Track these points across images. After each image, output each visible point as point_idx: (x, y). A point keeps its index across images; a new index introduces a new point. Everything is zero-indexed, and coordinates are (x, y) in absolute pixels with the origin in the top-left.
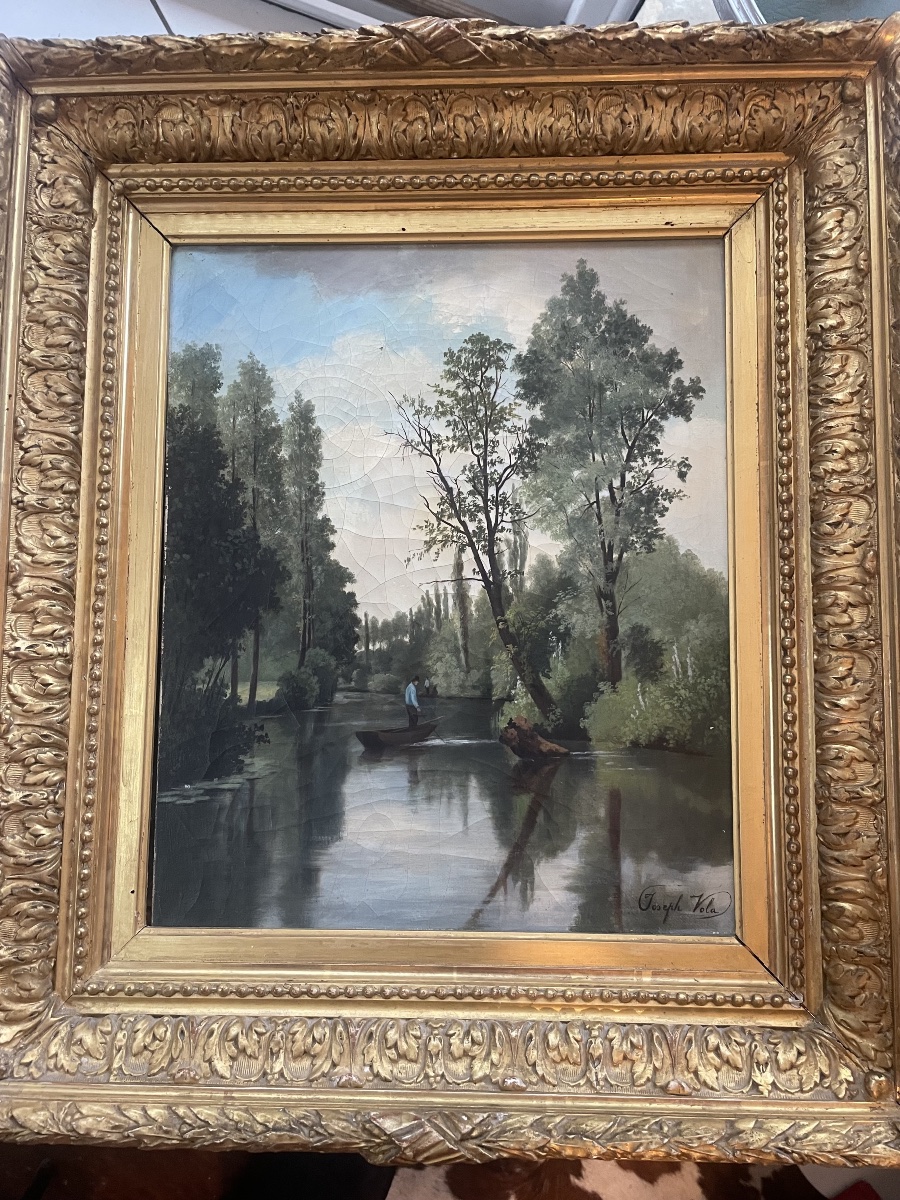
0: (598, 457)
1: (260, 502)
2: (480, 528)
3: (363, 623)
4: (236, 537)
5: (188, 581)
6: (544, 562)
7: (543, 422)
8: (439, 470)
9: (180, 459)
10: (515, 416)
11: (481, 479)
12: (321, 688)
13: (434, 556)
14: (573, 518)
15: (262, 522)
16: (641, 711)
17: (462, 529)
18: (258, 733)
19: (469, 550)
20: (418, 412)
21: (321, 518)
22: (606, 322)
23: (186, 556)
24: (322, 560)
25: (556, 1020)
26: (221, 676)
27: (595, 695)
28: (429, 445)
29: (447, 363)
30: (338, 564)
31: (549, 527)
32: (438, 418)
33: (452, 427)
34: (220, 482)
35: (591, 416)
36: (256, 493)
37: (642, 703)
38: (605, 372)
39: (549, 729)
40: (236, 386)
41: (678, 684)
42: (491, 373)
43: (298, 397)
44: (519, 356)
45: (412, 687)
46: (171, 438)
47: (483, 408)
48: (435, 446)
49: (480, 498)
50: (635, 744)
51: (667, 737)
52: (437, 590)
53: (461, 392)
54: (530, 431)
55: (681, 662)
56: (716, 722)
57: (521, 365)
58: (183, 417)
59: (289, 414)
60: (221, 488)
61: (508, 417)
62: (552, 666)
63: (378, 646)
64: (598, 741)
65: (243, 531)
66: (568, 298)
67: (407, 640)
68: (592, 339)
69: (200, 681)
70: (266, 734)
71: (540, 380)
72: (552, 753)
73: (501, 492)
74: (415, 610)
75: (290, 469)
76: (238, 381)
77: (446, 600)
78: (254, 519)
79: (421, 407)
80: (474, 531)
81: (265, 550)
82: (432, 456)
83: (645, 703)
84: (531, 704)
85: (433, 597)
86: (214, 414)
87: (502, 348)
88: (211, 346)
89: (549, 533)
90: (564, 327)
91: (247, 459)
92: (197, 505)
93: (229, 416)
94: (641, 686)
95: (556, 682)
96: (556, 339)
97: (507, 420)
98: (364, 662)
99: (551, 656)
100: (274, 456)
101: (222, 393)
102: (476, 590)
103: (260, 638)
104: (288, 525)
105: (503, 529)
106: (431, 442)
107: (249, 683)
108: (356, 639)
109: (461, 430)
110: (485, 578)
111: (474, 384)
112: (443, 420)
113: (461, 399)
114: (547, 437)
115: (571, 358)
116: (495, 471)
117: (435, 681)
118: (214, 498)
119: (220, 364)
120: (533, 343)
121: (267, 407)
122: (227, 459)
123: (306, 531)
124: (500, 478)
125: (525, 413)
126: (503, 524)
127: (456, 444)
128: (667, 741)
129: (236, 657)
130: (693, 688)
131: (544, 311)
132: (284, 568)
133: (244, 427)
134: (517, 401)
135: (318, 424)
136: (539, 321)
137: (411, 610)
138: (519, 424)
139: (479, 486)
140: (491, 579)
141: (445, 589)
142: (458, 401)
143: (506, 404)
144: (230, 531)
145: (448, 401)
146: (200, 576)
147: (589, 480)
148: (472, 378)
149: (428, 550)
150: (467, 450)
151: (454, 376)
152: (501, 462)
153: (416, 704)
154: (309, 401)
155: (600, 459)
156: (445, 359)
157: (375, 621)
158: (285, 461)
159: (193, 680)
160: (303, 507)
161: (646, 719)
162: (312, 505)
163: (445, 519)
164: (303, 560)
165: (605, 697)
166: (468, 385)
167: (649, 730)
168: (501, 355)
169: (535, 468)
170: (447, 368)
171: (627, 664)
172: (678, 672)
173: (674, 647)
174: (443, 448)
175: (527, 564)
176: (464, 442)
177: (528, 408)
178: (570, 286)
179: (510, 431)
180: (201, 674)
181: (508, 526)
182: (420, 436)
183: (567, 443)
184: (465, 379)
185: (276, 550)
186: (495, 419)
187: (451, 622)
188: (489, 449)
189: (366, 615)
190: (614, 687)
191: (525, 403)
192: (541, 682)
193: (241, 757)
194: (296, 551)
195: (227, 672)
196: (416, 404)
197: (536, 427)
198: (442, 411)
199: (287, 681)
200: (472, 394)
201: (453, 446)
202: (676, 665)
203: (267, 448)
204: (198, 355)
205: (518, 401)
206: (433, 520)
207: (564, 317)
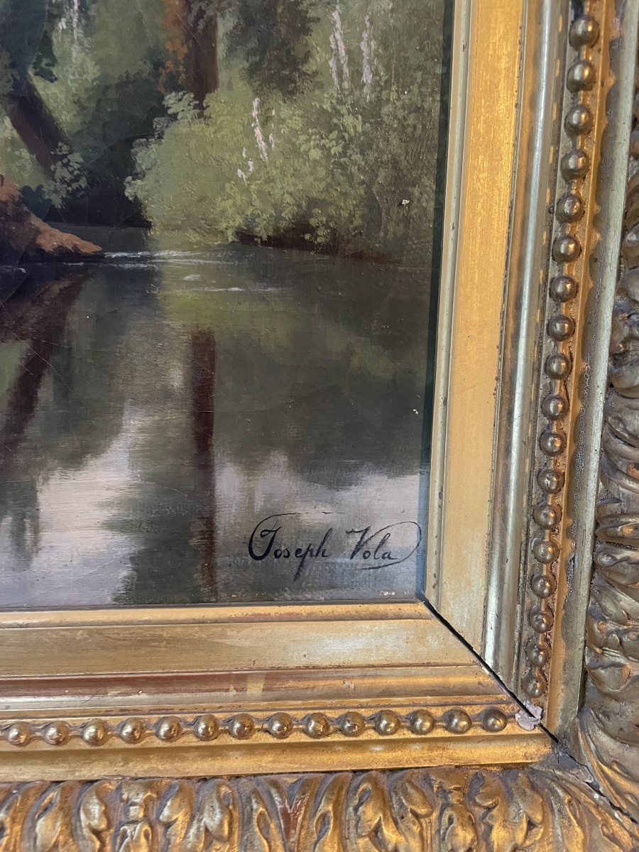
16: (258, 160)
25: (70, 777)
27: (158, 122)
37: (262, 145)
39: (57, 202)
41: (340, 102)
50: (246, 237)
51: (313, 222)
55: (348, 52)
56: (416, 191)
62: (57, 51)
64: (167, 227)
72: (64, 254)
83: (269, 144)
84: (12, 142)
94: (261, 105)
95: (68, 90)
99: (53, 28)
128: (312, 230)
130: (371, 113)
161: (270, 180)
165: (181, 128)
167: (275, 206)
171: (231, 51)
172: (340, 73)
173: (336, 15)
190: (200, 107)
192: (31, 89)
202: (337, 55)
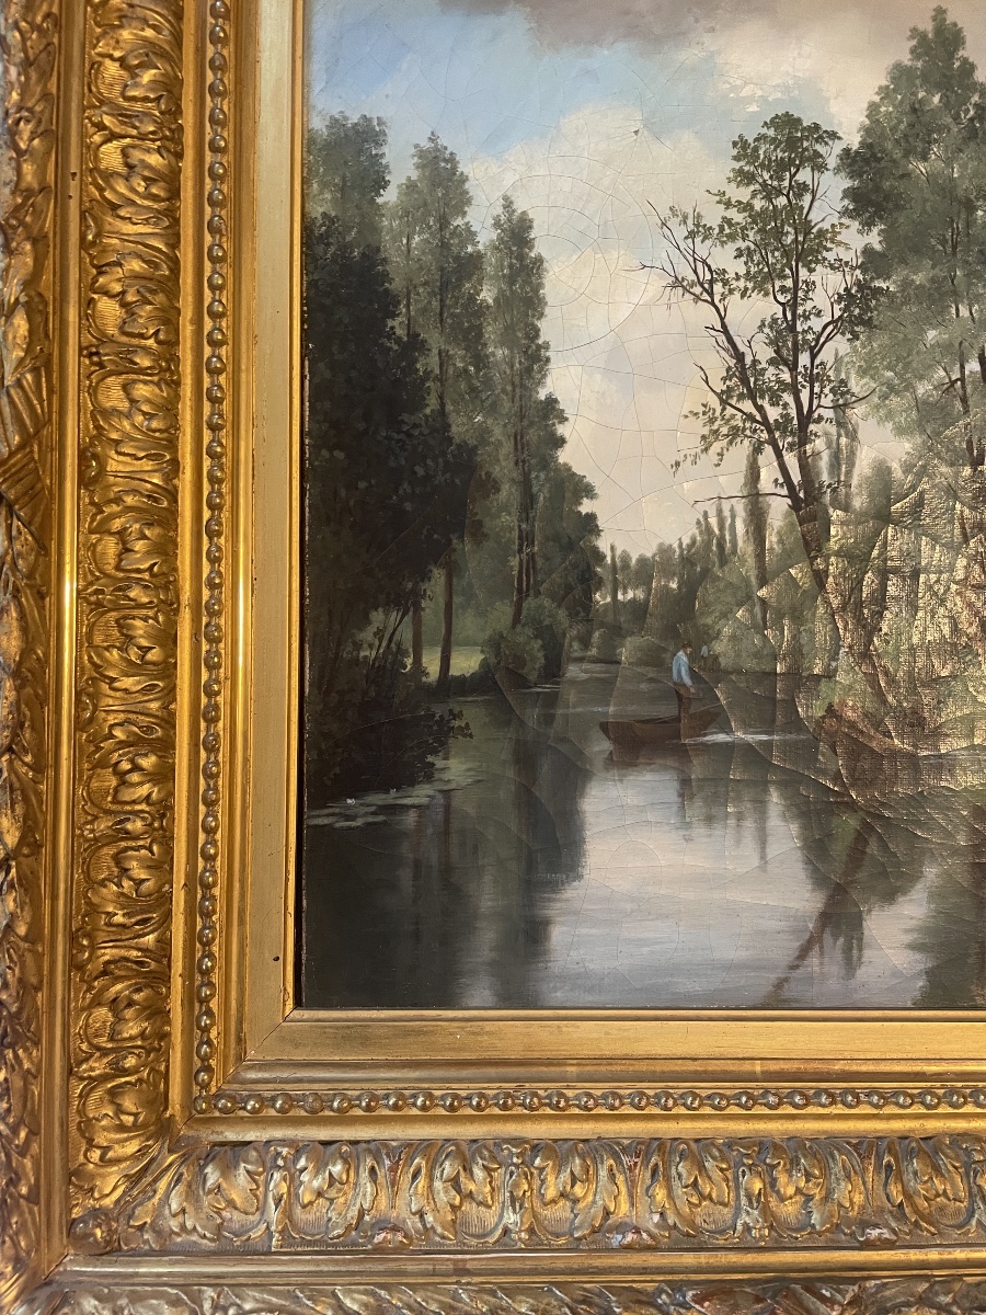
0: (964, 312)
1: (451, 371)
2: (786, 417)
3: (609, 560)
4: (415, 426)
5: (343, 493)
6: (882, 472)
7: (882, 255)
8: (724, 325)
9: (328, 302)
10: (839, 244)
11: (787, 339)
12: (546, 657)
13: (716, 459)
14: (925, 403)
15: (455, 402)
17: (758, 418)
18: (456, 723)
19: (768, 449)
20: (692, 235)
21: (543, 398)
22: (976, 105)
23: (339, 455)
24: (547, 462)
26: (397, 637)
28: (707, 286)
29: (736, 158)
30: (569, 469)
31: (889, 416)
32: (723, 243)
33: (744, 259)
34: (389, 338)
35: (954, 247)
36: (444, 358)
38: (975, 181)
40: (411, 187)
42: (804, 175)
43: (508, 204)
44: (847, 151)
45: (682, 657)
46: (311, 268)
47: (790, 229)
48: (718, 288)
49: (785, 369)
52: (720, 512)
53: (758, 204)
54: (863, 267)
57: (850, 165)
58: (328, 234)
59: (494, 235)
60: (390, 349)
61: (829, 245)
63: (630, 595)
65: (425, 416)
66: (919, 64)
67: (674, 585)
68: (956, 130)
69: (365, 646)
70: (467, 724)
71: (877, 189)
73: (817, 362)
74: (686, 541)
75: (495, 320)
76: (414, 178)
77: (733, 526)
78: (441, 397)
79: (698, 226)
80: (776, 420)
81: (459, 446)
82: (713, 303)
84: (859, 682)
85: (713, 521)
86: (375, 230)
87: (821, 137)
88: (370, 120)
89: (890, 425)
90: (914, 110)
91: (430, 303)
92: (354, 374)
93: (401, 233)
96: (902, 127)
97: (828, 250)
98: (610, 618)
100: (472, 299)
101: (390, 196)
102: (778, 510)
103: (455, 581)
104: (493, 410)
105: (820, 418)
106: (711, 282)
107: (439, 649)
108: (600, 584)
109: (758, 264)
110: (792, 494)
111: (779, 192)
112: (731, 248)
113: (759, 215)
114: (889, 278)
115: (925, 158)
116: (810, 328)
117: (719, 647)
118: (380, 365)
119: (385, 149)
120: (868, 131)
121: (459, 222)
122: (399, 303)
123: (522, 418)
124: (817, 340)
125: (856, 240)
126: (821, 411)
127: (750, 285)
129: (418, 609)
131: (884, 83)
132: (488, 474)
133: (424, 253)
134: (843, 220)
135: (540, 248)
136: (877, 99)
137: (680, 539)
138: (846, 256)
139: (785, 352)
140: (802, 495)
141: (732, 510)
142: (755, 217)
143: (826, 226)
144: (405, 417)
145: (739, 217)
146: (362, 485)
147: (951, 345)
148: (775, 183)
149: (706, 450)
150: (766, 294)
151: (745, 178)
152: (819, 314)
153: (687, 681)
154: (524, 213)
155: (967, 314)
156: (735, 152)
157: (626, 558)
158: (488, 307)
159: (355, 643)
160: (517, 380)
162: (530, 377)
163: (733, 402)
164: (516, 464)
166: (769, 193)
168: (818, 147)
169: (868, 323)
170: (737, 165)
174: (731, 291)
175: (856, 472)
176: (761, 281)
177: (859, 232)
178: (923, 46)
179: (832, 267)
180: (368, 635)
181: (829, 414)
182: (695, 272)
183: (917, 287)
184: (764, 185)
185: (476, 447)
186: (809, 248)
187: (743, 561)
188: (800, 294)
189: (613, 548)
191: (855, 225)
193: (430, 759)
194: (507, 448)
195: (406, 634)
196: (690, 222)
197: (873, 262)
198: (729, 231)
199: (495, 644)
200: (775, 207)
201: (746, 289)
203: (459, 286)
204: (351, 133)
205: (845, 221)
206: (715, 403)
207: (915, 94)
